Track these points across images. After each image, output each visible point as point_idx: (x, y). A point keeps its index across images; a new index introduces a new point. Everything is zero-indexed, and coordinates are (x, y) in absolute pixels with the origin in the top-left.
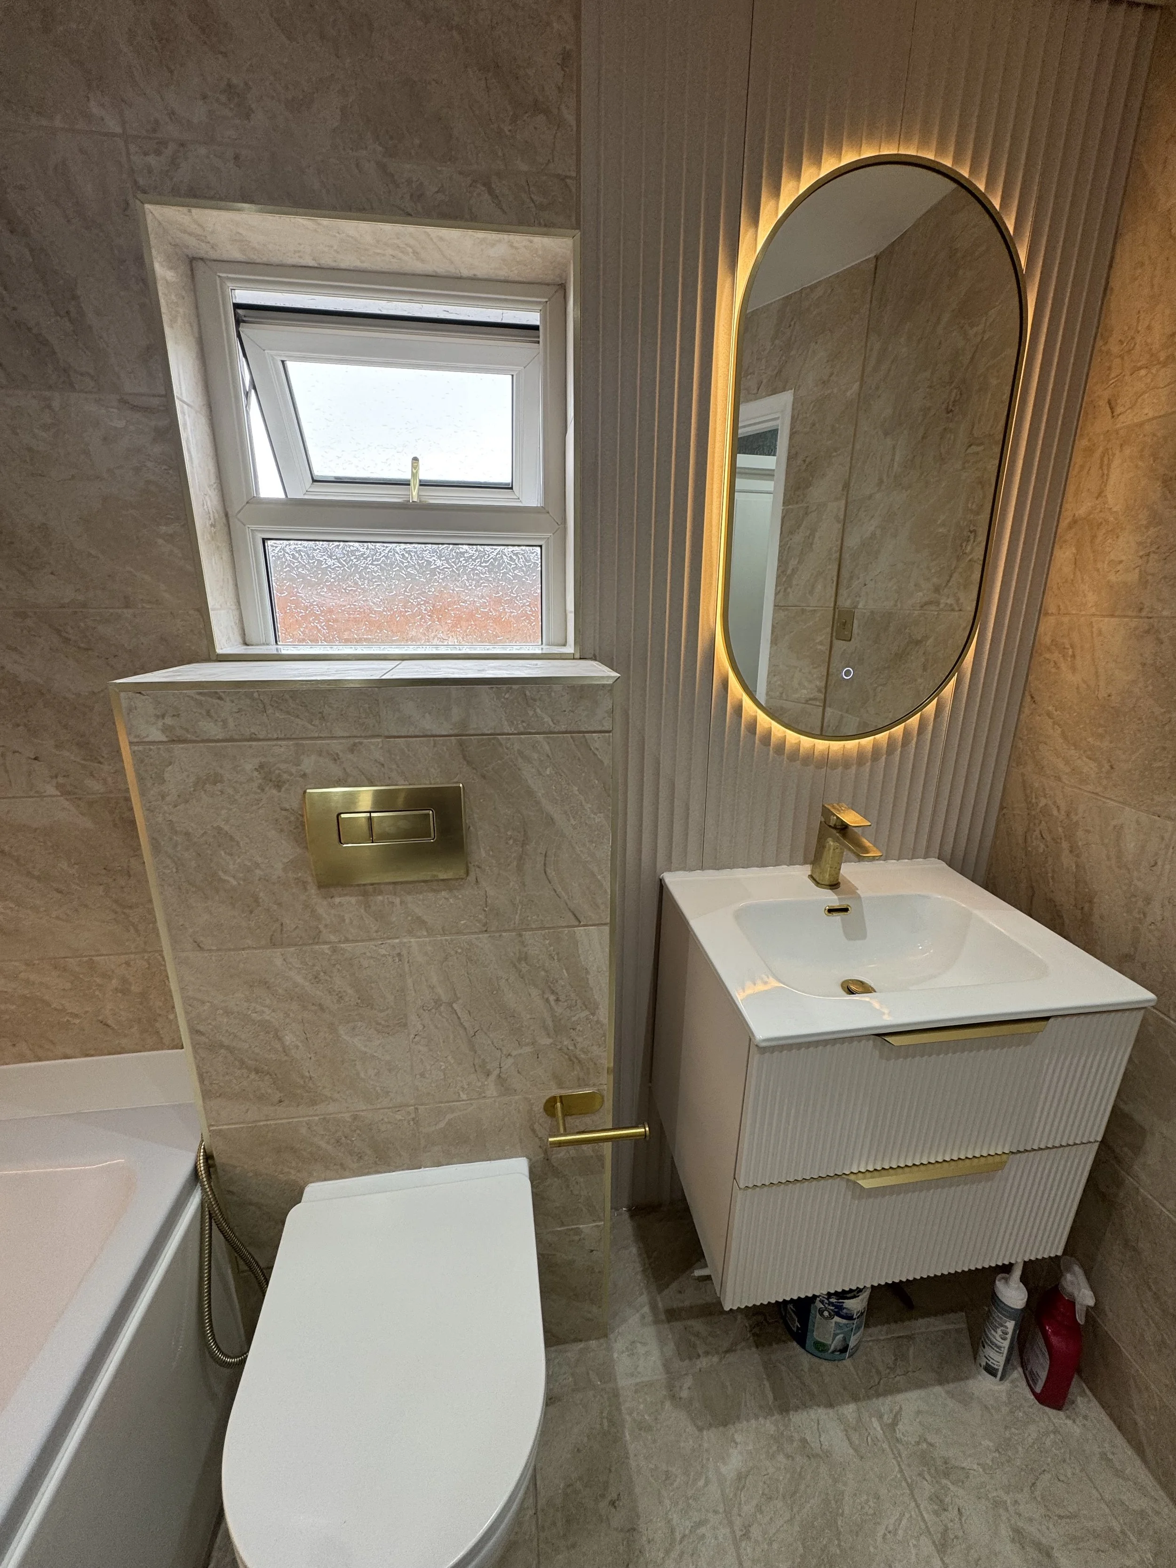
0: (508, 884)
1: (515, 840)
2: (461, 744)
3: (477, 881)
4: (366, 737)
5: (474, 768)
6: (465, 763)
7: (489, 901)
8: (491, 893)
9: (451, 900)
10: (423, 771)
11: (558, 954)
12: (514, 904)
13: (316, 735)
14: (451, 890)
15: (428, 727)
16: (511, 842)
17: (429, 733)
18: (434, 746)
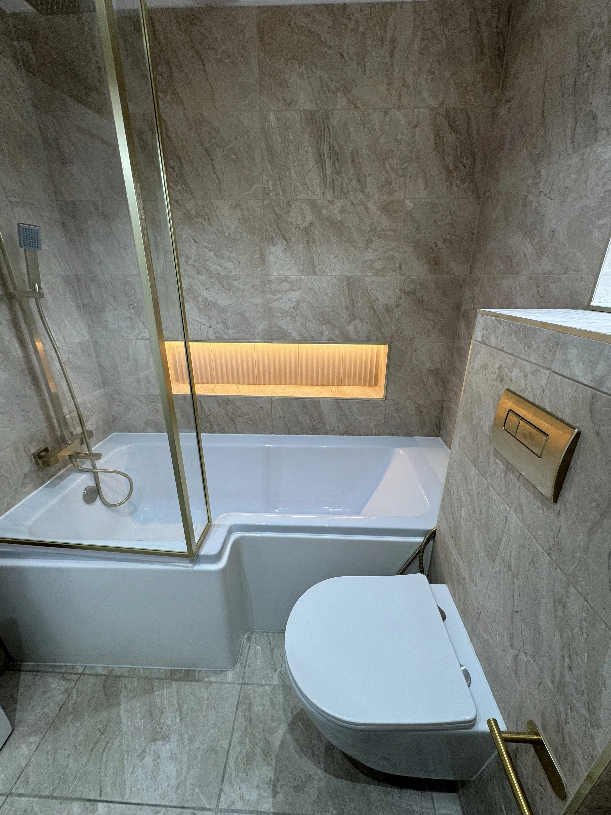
0: (577, 536)
1: (598, 505)
2: (593, 397)
3: (559, 513)
4: (543, 367)
5: (593, 422)
6: (590, 414)
7: (559, 536)
8: (564, 531)
9: (540, 511)
10: (562, 407)
11: (588, 635)
12: (574, 557)
13: (523, 357)
14: (543, 504)
15: (577, 373)
16: (594, 504)
17: (575, 378)
18: (576, 391)
